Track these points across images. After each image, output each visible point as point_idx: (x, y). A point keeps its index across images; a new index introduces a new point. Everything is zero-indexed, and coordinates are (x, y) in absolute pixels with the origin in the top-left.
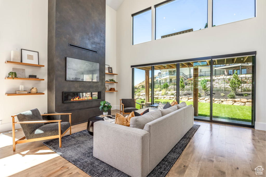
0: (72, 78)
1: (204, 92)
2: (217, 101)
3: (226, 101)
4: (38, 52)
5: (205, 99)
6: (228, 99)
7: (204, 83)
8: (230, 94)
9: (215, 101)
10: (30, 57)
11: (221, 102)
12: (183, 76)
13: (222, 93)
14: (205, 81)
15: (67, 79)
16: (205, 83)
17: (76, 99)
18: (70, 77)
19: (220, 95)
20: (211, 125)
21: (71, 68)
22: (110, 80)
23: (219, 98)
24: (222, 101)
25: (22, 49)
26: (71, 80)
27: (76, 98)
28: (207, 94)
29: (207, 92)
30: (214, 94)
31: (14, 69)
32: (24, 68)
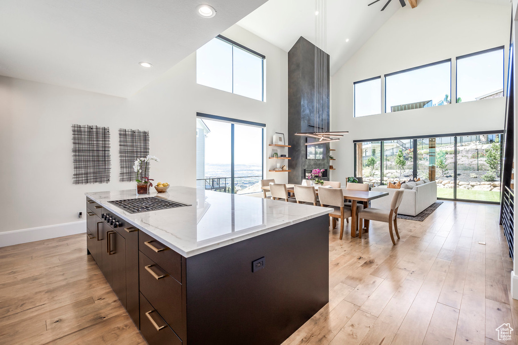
1: (441, 171)
2: (464, 186)
3: (480, 185)
5: (443, 183)
6: (482, 183)
7: (440, 157)
8: (485, 175)
9: (460, 185)
11: (470, 186)
12: (398, 145)
13: (473, 172)
14: (441, 154)
16: (442, 158)
19: (469, 176)
20: (455, 205)
23: (467, 181)
24: (473, 186)
28: (446, 175)
29: (446, 172)
30: (459, 175)
31: (273, 150)
32: (277, 149)
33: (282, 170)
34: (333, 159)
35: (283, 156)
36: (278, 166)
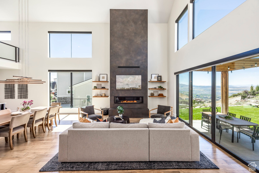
0: (120, 88)
4: (107, 74)
10: (103, 78)
22: (159, 87)
25: (100, 74)
26: (119, 89)
31: (97, 84)
32: (101, 84)
33: (102, 96)
34: (164, 89)
35: (104, 88)
36: (99, 94)
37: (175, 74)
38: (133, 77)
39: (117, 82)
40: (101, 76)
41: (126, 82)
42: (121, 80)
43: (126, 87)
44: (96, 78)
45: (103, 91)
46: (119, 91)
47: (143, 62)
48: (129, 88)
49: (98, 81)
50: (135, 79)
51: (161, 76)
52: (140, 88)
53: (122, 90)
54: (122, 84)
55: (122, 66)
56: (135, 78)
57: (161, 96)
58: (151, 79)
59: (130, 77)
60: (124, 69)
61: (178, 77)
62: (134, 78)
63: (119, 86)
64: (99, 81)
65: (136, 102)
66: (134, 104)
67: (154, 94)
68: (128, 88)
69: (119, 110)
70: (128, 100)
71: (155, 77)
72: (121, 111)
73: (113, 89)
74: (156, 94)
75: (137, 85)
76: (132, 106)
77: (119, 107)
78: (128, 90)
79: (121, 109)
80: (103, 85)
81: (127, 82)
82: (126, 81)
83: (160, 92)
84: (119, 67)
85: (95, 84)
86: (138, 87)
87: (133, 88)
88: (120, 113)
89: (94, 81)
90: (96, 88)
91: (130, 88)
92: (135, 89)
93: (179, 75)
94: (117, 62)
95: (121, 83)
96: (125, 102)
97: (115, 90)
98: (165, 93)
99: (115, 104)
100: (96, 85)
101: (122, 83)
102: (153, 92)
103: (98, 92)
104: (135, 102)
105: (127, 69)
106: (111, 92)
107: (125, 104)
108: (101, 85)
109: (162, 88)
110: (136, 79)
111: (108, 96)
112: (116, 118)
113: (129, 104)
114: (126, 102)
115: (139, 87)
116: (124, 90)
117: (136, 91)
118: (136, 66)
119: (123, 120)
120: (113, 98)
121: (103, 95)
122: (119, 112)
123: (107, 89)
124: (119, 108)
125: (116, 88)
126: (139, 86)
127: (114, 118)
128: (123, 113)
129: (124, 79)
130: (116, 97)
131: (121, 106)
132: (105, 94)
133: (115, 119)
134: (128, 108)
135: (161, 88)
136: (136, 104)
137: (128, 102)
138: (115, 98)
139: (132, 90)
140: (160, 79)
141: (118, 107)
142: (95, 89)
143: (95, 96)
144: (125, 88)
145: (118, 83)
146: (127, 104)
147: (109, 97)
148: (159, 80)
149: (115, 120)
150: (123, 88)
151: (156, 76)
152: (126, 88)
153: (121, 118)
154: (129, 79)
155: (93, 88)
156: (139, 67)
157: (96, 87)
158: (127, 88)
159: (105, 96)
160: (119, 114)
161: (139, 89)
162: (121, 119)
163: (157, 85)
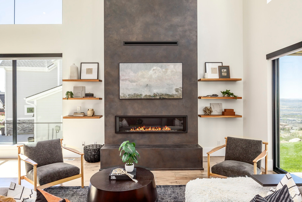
0: (129, 95)
4: (98, 63)
10: (89, 71)
15: (121, 97)
17: (139, 129)
18: (125, 93)
21: (126, 79)
22: (223, 93)
25: (81, 63)
26: (127, 97)
27: (139, 127)
31: (75, 88)
32: (84, 86)
33: (85, 116)
34: (235, 98)
35: (90, 96)
36: (78, 110)
37: (269, 57)
38: (161, 67)
39: (123, 80)
40: (85, 67)
41: (144, 81)
42: (132, 74)
43: (145, 93)
44: (71, 73)
45: (89, 105)
46: (127, 103)
47: (185, 31)
48: (152, 94)
49: (76, 78)
50: (166, 72)
51: (227, 68)
52: (179, 95)
53: (135, 100)
54: (135, 84)
55: (134, 40)
56: (166, 69)
57: (229, 114)
58: (204, 75)
59: (155, 68)
60: (138, 49)
61: (275, 65)
62: (164, 70)
63: (127, 89)
64: (79, 79)
65: (169, 129)
66: (164, 135)
67: (213, 109)
68: (150, 96)
69: (125, 153)
70: (148, 125)
71: (213, 70)
72: (130, 155)
73: (111, 97)
74: (216, 111)
75: (172, 88)
76: (158, 140)
77: (125, 143)
78: (149, 100)
79: (130, 149)
80: (89, 89)
81: (146, 80)
82: (144, 78)
83: (226, 106)
84: (127, 43)
85: (70, 87)
86: (174, 92)
87: (162, 95)
88: (127, 161)
89: (67, 79)
90: (70, 95)
91: (155, 95)
92: (166, 97)
93: (278, 59)
94: (122, 30)
95: (132, 81)
96: (142, 129)
97: (116, 99)
98: (238, 107)
99: (116, 135)
100: (71, 89)
101: (134, 82)
102: (208, 106)
103: (76, 105)
104: (167, 129)
105: (148, 48)
106: (107, 106)
107: (141, 135)
108: (84, 88)
109: (232, 94)
110: (169, 72)
111: (102, 116)
112: (116, 176)
113: (153, 136)
114: (145, 129)
115: (177, 93)
116: (139, 101)
117: (169, 102)
118: (170, 40)
119: (136, 181)
120: (112, 119)
121: (89, 113)
122: (124, 158)
123: (97, 99)
124: (124, 148)
125: (120, 94)
126: (177, 90)
127: (110, 177)
128: (137, 162)
129: (140, 73)
130: (121, 118)
131: (130, 143)
132: (93, 110)
133: (114, 178)
134: (149, 146)
135: (228, 95)
136: (169, 135)
137: (150, 129)
138: (118, 119)
139: (160, 99)
140: (226, 74)
141: (122, 145)
142: (68, 99)
143: (71, 117)
144: (141, 95)
145: (124, 82)
146: (147, 135)
147: (103, 118)
148: (224, 77)
149: (114, 182)
150: (138, 95)
151: (216, 66)
152: (144, 95)
153: (131, 176)
154: (151, 72)
155: (65, 96)
156: (175, 43)
157: (72, 94)
158: (146, 96)
159: (94, 115)
160: (125, 163)
161: (175, 97)
162: (130, 180)
163: (219, 89)
